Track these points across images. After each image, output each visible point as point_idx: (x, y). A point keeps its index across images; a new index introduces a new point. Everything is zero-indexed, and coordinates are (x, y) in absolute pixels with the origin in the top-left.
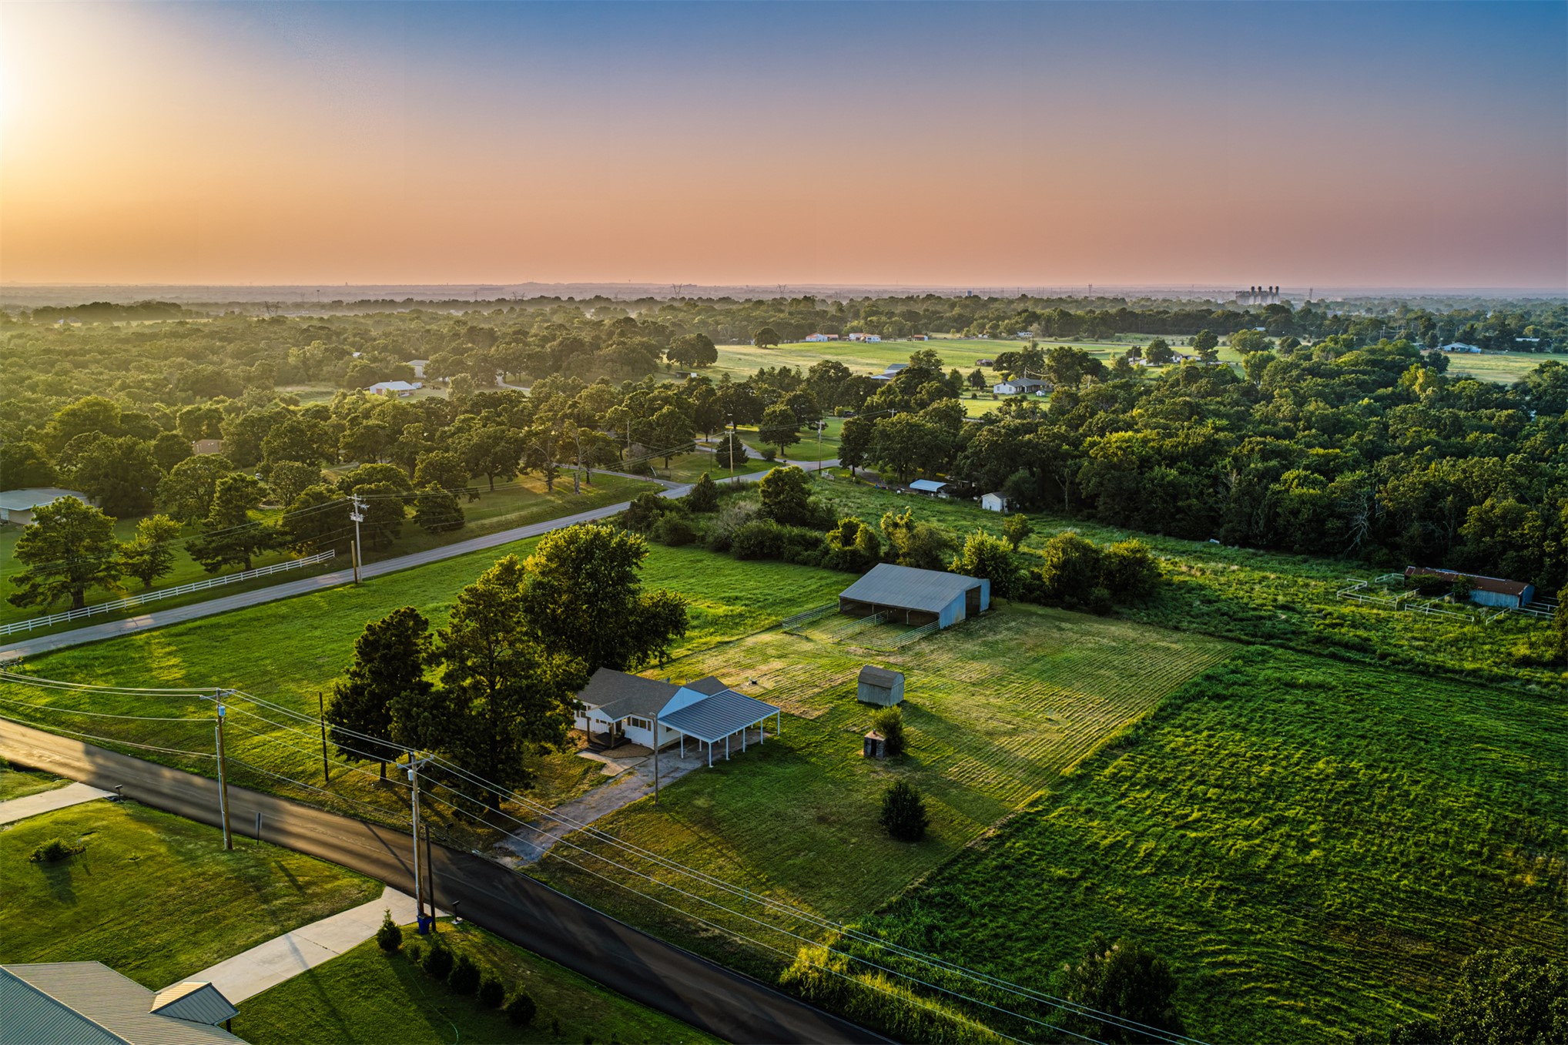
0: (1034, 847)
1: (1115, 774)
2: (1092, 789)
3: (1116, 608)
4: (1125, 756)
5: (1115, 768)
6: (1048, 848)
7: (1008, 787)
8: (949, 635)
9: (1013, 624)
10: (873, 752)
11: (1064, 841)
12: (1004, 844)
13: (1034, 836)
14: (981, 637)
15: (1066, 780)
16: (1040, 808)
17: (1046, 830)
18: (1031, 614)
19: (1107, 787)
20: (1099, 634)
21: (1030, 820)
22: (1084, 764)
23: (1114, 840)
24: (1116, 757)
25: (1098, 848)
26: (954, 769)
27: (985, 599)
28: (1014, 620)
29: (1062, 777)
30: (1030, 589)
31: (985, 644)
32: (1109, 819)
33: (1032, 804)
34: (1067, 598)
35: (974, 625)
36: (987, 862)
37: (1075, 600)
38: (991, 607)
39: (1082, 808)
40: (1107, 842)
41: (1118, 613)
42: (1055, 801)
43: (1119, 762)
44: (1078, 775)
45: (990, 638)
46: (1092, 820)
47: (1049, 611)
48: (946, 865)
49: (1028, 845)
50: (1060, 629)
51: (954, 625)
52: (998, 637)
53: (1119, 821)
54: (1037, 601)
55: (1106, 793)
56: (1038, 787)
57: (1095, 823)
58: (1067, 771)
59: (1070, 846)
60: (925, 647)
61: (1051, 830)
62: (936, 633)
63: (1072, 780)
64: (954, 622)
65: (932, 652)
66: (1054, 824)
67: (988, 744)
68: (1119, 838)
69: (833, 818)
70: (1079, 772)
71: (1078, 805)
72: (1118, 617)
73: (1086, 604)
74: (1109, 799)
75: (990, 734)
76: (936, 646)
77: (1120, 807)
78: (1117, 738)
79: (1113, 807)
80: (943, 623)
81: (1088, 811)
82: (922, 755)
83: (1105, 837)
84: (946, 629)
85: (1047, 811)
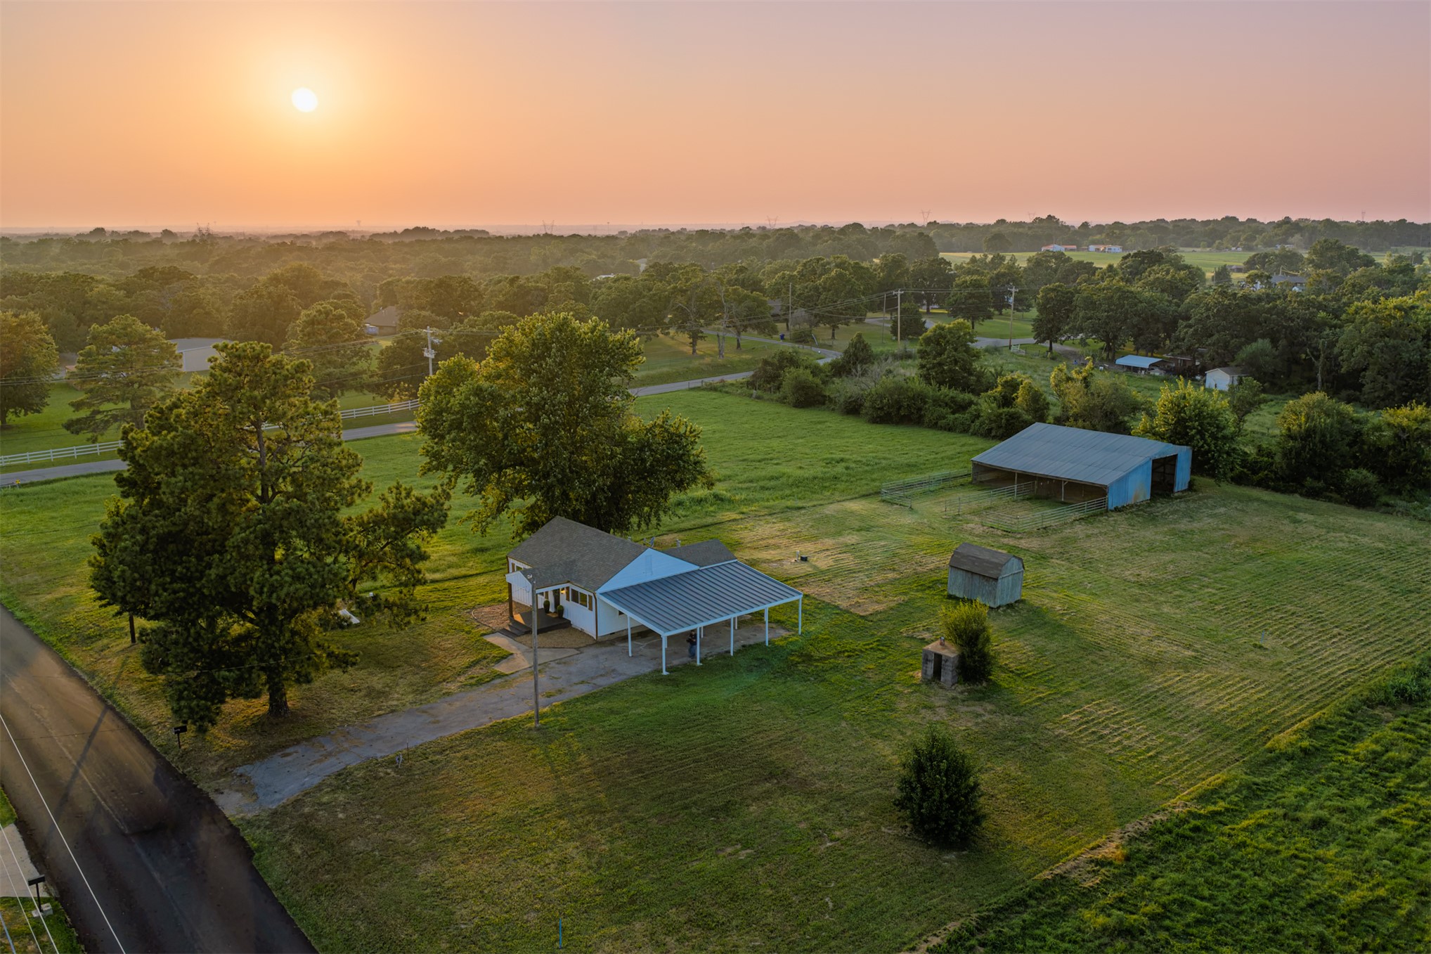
0: (1193, 891)
1: (1376, 755)
2: (1329, 778)
3: (1384, 499)
4: (1398, 722)
5: (1377, 741)
6: (1224, 897)
7: (1165, 758)
8: (1119, 517)
9: (1222, 510)
10: (937, 673)
11: (1261, 884)
12: (1134, 875)
13: (1198, 865)
14: (1171, 523)
15: (1276, 758)
16: (1221, 805)
17: (1226, 855)
18: (1251, 499)
19: (1359, 778)
20: (1357, 531)
21: (1196, 829)
22: (1316, 729)
23: (1370, 896)
24: (1379, 722)
25: (1331, 910)
26: (1073, 717)
27: (1183, 475)
28: (1224, 506)
29: (1271, 751)
30: (1254, 467)
31: (1173, 533)
32: (1359, 845)
33: (1204, 798)
34: (1309, 481)
35: (1162, 507)
36: (1087, 914)
37: (1321, 484)
38: (1191, 487)
39: (1307, 815)
40: (1354, 898)
41: (1387, 505)
42: (1254, 793)
43: (1386, 732)
44: (1305, 751)
45: (1184, 525)
46: (1323, 843)
47: (1280, 497)
48: (998, 911)
49: (1182, 884)
50: (1295, 521)
51: (1132, 506)
52: (1196, 525)
53: (1381, 853)
54: (1262, 484)
55: (1356, 789)
56: (1222, 764)
57: (1332, 850)
58: (1283, 740)
59: (1271, 897)
60: (1080, 530)
61: (1238, 855)
62: (1101, 514)
63: (1290, 758)
64: (1131, 502)
65: (1088, 536)
66: (1243, 845)
67: (1142, 679)
68: (1382, 892)
69: (819, 784)
70: (1305, 743)
71: (1297, 808)
72: (1388, 509)
73: (1339, 490)
74: (1361, 801)
75: (1152, 663)
76: (1096, 531)
77: (1384, 822)
78: (1380, 688)
79: (1371, 820)
80: (1113, 501)
81: (1318, 823)
82: (1022, 687)
83: (1350, 886)
84: (1117, 510)
85: (1233, 813)
